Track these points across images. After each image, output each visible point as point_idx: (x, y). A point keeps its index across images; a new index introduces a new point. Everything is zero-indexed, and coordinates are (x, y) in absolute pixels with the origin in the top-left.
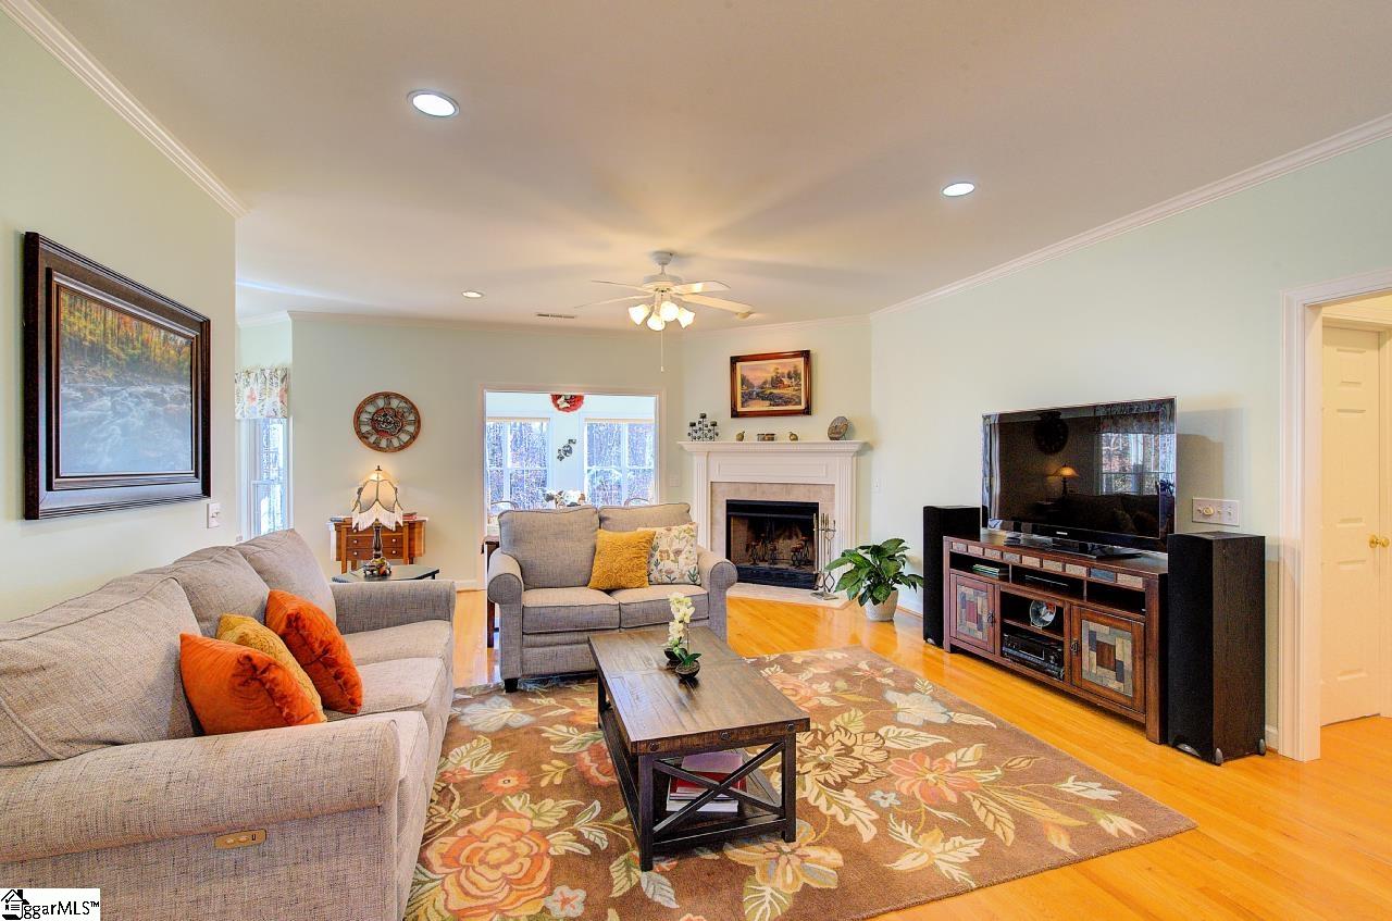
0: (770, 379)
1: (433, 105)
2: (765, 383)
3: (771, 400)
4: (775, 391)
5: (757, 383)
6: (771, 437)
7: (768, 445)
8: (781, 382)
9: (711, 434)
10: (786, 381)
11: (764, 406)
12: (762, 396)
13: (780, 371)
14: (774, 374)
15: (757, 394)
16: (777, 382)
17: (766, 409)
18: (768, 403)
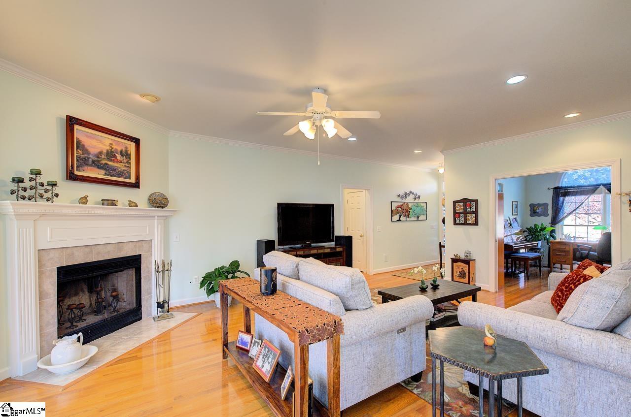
0: (105, 151)
1: (514, 80)
2: (101, 153)
3: (105, 169)
4: (110, 163)
5: (93, 151)
6: (113, 203)
7: (109, 210)
8: (115, 156)
9: (49, 195)
10: (119, 157)
11: (100, 174)
12: (97, 164)
13: (114, 147)
14: (109, 148)
15: (93, 162)
16: (111, 155)
17: (103, 177)
18: (103, 172)
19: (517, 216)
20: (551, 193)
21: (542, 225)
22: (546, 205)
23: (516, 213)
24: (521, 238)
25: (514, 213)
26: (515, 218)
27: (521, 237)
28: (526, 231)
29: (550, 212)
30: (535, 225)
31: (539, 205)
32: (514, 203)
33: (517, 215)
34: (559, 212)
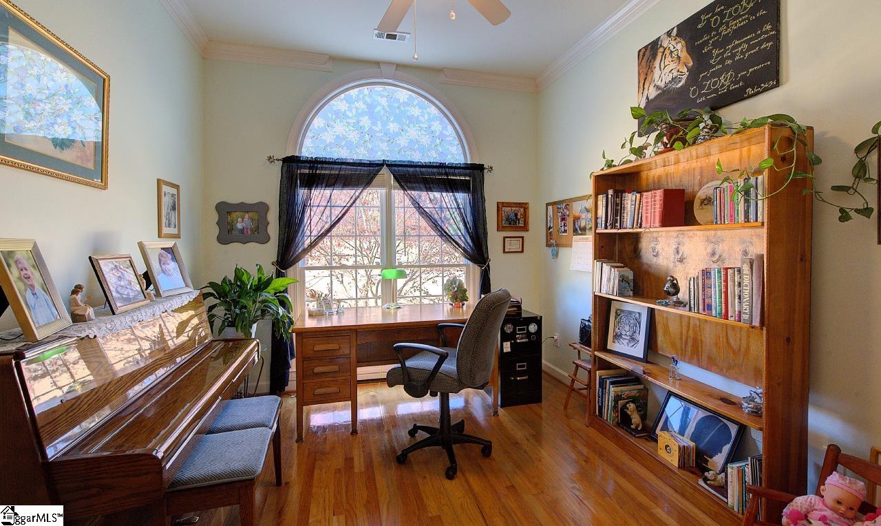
19: (178, 242)
20: (275, 172)
21: (260, 270)
22: (261, 208)
23: (175, 231)
24: (195, 321)
25: (165, 230)
26: (170, 251)
27: (191, 318)
28: (211, 294)
29: (273, 229)
30: (237, 271)
31: (243, 208)
32: (165, 188)
33: (178, 236)
34: (297, 232)
